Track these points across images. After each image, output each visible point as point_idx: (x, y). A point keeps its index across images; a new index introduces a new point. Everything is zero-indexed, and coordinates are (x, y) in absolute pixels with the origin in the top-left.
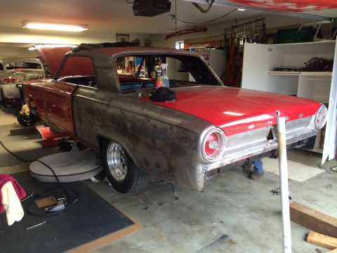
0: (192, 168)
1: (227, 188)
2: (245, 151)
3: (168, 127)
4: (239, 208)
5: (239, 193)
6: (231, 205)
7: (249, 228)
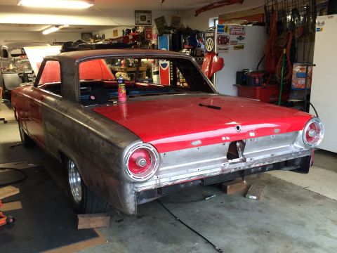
1: (234, 203)
4: (237, 228)
5: (247, 210)
6: (229, 224)
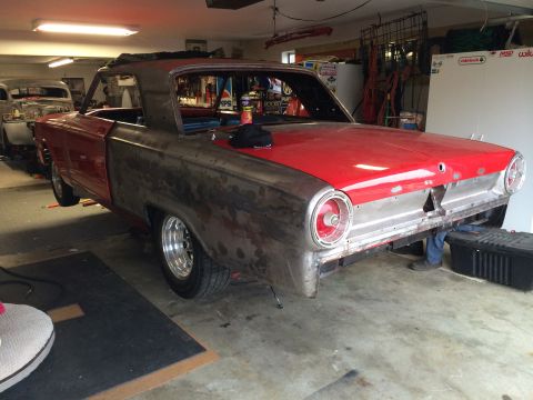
0: (296, 258)
1: (360, 292)
2: (385, 229)
3: (256, 190)
4: (378, 326)
5: (377, 300)
6: (366, 321)
7: (393, 359)
